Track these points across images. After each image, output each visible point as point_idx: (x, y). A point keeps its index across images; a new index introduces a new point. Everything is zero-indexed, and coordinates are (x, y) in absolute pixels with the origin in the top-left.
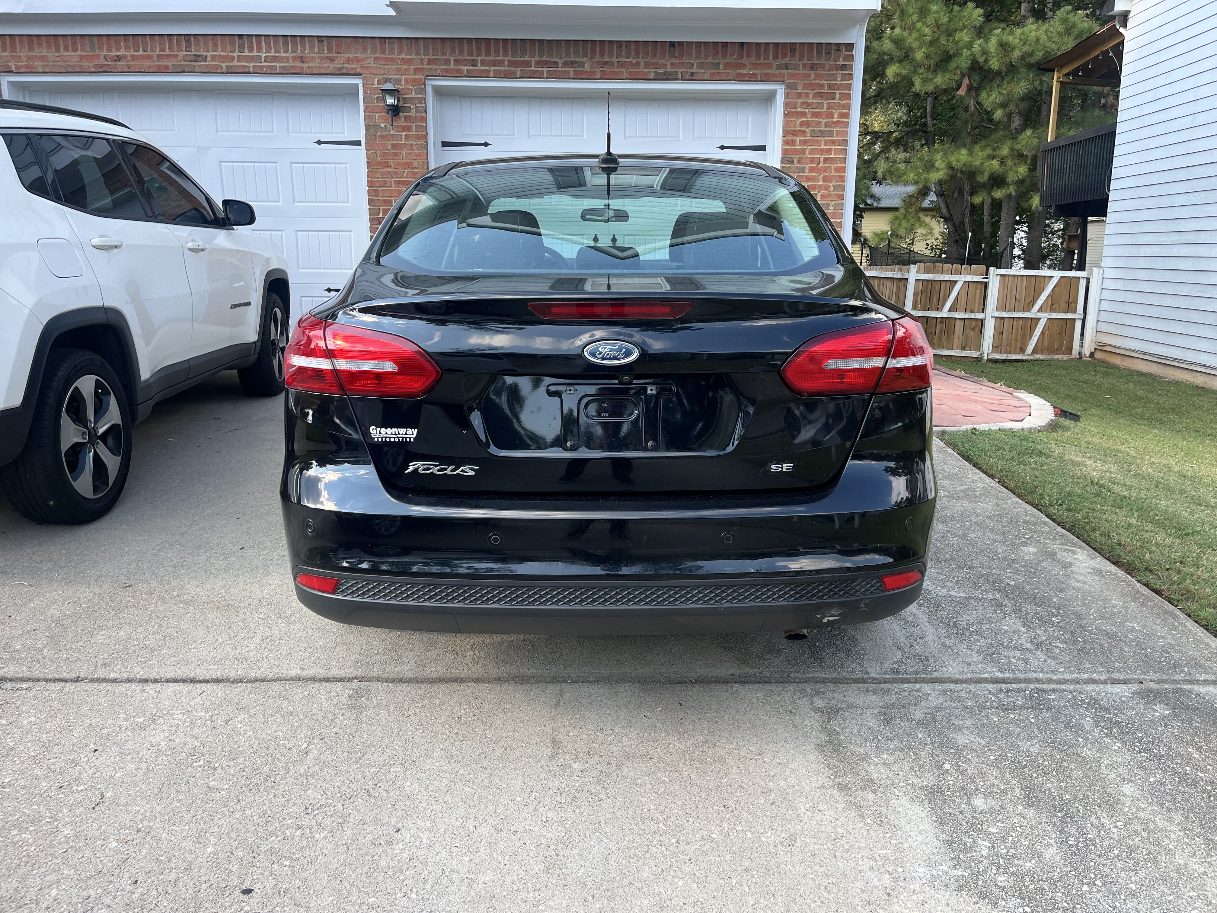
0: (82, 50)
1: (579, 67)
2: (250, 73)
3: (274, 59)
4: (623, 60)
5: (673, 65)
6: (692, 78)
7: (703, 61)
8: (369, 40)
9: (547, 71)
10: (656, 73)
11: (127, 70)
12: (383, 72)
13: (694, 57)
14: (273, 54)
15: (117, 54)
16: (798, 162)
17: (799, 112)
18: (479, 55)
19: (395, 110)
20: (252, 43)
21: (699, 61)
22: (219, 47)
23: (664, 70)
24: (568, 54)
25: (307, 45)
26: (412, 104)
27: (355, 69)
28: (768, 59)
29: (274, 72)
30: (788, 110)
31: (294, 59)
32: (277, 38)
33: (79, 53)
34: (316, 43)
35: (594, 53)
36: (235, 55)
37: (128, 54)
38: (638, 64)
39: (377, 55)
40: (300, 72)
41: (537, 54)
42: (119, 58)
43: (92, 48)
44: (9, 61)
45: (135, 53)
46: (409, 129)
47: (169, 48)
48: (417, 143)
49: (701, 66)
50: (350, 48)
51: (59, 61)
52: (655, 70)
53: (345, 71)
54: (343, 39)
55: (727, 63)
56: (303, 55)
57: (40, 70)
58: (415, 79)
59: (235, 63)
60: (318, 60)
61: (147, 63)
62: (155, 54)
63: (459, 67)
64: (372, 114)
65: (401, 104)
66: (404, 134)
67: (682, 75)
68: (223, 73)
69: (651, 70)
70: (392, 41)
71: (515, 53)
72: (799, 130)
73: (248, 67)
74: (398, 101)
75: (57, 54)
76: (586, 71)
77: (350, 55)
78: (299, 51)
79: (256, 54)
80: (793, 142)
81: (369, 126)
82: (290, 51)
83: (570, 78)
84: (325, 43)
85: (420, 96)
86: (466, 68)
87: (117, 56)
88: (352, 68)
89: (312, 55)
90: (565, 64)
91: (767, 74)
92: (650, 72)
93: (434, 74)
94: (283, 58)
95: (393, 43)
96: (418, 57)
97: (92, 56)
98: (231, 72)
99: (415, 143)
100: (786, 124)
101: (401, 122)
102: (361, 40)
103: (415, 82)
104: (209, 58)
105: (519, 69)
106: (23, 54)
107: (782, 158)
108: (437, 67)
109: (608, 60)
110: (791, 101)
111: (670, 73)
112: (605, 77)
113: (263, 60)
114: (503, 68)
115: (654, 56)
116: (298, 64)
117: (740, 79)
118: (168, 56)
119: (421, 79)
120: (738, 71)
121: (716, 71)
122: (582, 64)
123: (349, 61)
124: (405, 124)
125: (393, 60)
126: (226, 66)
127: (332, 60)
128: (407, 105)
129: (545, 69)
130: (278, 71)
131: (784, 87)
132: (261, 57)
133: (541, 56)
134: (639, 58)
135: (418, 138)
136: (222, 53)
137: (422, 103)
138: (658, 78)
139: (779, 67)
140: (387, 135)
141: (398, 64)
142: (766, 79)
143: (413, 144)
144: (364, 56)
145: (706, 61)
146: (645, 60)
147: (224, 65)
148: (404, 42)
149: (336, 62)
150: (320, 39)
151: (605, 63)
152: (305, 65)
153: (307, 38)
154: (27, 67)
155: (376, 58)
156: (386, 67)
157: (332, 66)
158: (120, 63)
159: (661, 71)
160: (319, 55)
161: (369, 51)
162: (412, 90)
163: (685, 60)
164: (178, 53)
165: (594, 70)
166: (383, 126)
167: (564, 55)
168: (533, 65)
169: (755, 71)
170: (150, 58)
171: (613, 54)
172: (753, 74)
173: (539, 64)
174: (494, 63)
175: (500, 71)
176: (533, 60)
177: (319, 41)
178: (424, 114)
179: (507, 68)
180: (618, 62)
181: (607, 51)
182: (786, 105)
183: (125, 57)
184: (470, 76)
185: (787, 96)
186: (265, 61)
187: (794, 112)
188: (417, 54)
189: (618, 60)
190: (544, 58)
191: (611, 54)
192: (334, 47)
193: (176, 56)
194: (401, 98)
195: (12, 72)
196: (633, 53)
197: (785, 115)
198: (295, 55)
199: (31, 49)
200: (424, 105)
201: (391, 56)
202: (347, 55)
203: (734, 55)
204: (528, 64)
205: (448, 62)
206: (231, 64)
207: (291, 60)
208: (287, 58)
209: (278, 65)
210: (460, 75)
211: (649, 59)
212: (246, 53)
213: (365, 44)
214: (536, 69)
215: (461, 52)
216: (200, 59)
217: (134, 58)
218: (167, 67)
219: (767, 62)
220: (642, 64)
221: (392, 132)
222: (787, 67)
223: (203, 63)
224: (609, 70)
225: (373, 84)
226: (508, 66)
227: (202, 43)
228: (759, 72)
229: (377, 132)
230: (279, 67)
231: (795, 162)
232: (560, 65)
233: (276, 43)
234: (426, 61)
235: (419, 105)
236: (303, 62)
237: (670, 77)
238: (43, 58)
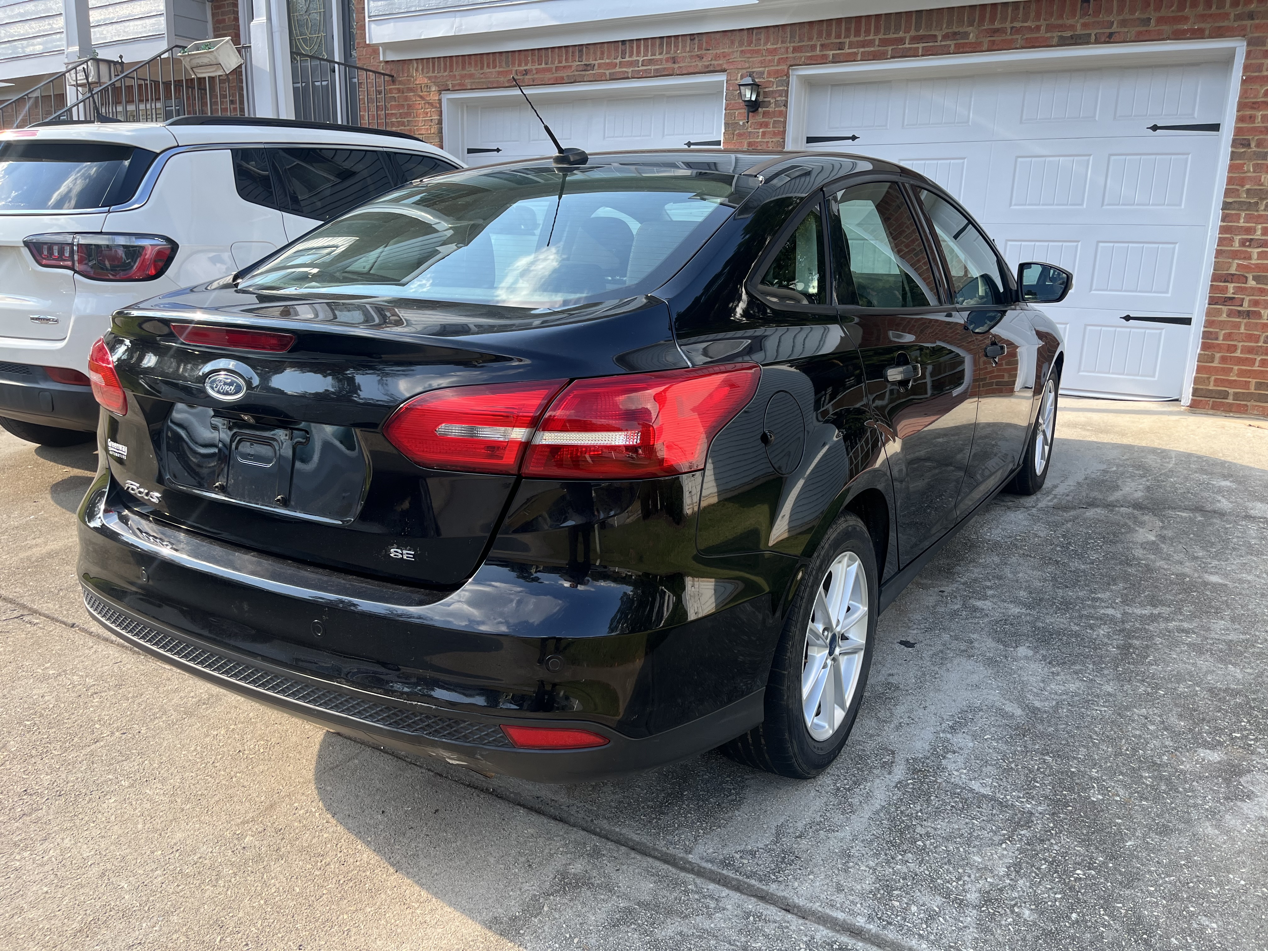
0: (500, 66)
1: (962, 38)
2: (628, 78)
3: (650, 62)
4: (1017, 24)
5: (1085, 25)
6: (1110, 39)
7: (1128, 17)
8: (737, 33)
9: (923, 47)
10: (1061, 37)
11: (532, 83)
12: (747, 65)
13: (1115, 12)
14: (649, 58)
15: (525, 68)
16: (1258, 145)
17: (1264, 77)
18: (847, 36)
19: (753, 107)
20: (632, 47)
21: (1121, 18)
22: (605, 55)
23: (1072, 33)
24: (950, 24)
25: (680, 44)
26: (772, 98)
27: (721, 65)
28: (1224, 7)
29: (650, 75)
30: (1248, 74)
31: (667, 60)
32: (653, 40)
33: (497, 69)
34: (689, 41)
35: (982, 19)
36: (618, 61)
37: (534, 67)
38: (1038, 28)
39: (743, 48)
40: (671, 73)
41: (913, 28)
42: (526, 72)
43: (507, 65)
44: (447, 81)
45: (539, 67)
46: (766, 125)
47: (566, 59)
48: (773, 140)
49: (1124, 23)
50: (718, 44)
51: (482, 78)
52: (1059, 34)
53: (711, 68)
54: (712, 35)
55: (1161, 17)
56: (676, 55)
57: (469, 87)
58: (778, 70)
59: (618, 69)
60: (688, 60)
61: (548, 75)
62: (554, 66)
63: (825, 53)
64: (732, 111)
65: (761, 99)
66: (761, 130)
67: (1096, 38)
68: (606, 80)
69: (1055, 34)
70: (760, 30)
71: (887, 29)
72: (1262, 102)
73: (627, 72)
74: (758, 96)
75: (482, 72)
76: (970, 43)
77: (718, 51)
78: (672, 52)
79: (635, 58)
80: (1252, 118)
81: (728, 124)
82: (665, 52)
83: (950, 54)
84: (696, 41)
85: (781, 88)
86: (831, 53)
87: (525, 70)
88: (718, 65)
89: (684, 54)
90: (946, 37)
91: (1220, 28)
92: (1054, 37)
93: (798, 63)
94: (657, 60)
95: (761, 33)
96: (783, 45)
97: (507, 72)
98: (614, 78)
99: (771, 140)
100: (1244, 94)
101: (759, 118)
102: (730, 34)
103: (777, 74)
104: (596, 67)
105: (890, 48)
106: (457, 72)
107: (1234, 141)
108: (802, 54)
109: (1000, 26)
110: (1253, 61)
111: (1080, 36)
112: (994, 48)
113: (640, 65)
114: (872, 49)
115: (1061, 17)
116: (670, 65)
117: (1178, 36)
118: (564, 67)
119: (783, 70)
120: (1175, 27)
121: (1145, 29)
122: (966, 35)
123: (717, 57)
124: (764, 120)
125: (758, 52)
126: (610, 73)
127: (701, 57)
128: (766, 100)
129: (921, 45)
130: (652, 75)
131: (1245, 44)
132: (638, 61)
133: (917, 30)
134: (1040, 20)
135: (775, 134)
136: (607, 61)
137: (782, 96)
138: (1063, 42)
139: (1239, 17)
140: (744, 133)
141: (762, 56)
142: (1218, 33)
143: (768, 142)
144: (731, 50)
145: (1132, 17)
146: (1047, 22)
147: (607, 72)
148: (772, 30)
149: (704, 59)
150: (692, 38)
151: (996, 31)
152: (676, 66)
153: (680, 38)
154: (460, 85)
155: (742, 51)
156: (751, 60)
157: (700, 64)
158: (527, 77)
159: (1068, 34)
160: (690, 54)
161: (737, 44)
162: (773, 82)
163: (1103, 17)
164: (572, 64)
165: (980, 40)
166: (741, 123)
167: (944, 26)
168: (907, 43)
169: (1202, 25)
170: (549, 70)
171: (1006, 19)
172: (1198, 29)
173: (914, 39)
174: (864, 44)
175: (869, 53)
176: (908, 36)
177: (691, 40)
178: (783, 108)
179: (876, 48)
180: (1012, 28)
181: (999, 16)
182: (1246, 68)
183: (531, 70)
184: (836, 61)
185: (1249, 54)
186: (642, 65)
187: (1257, 77)
188: (783, 42)
189: (1012, 25)
190: (921, 32)
191: (1004, 19)
192: (704, 44)
193: (570, 67)
194: (761, 91)
195: (449, 90)
196: (1032, 15)
197: (1244, 82)
198: (669, 56)
199: (463, 68)
200: (784, 98)
201: (756, 48)
202: (715, 52)
203: (1172, 6)
204: (902, 41)
205: (813, 48)
206: (613, 71)
207: (664, 62)
208: (661, 60)
209: (653, 68)
210: (825, 61)
211: (1053, 21)
212: (627, 59)
213: (732, 38)
214: (910, 46)
215: (829, 35)
216: (589, 68)
217: (538, 71)
218: (562, 78)
219: (1222, 11)
220: (1043, 28)
221: (750, 130)
222: (1251, 16)
223: (591, 72)
224: (1000, 38)
225: (736, 80)
226: (879, 46)
227: (592, 51)
228: (1208, 26)
229: (735, 131)
230: (654, 70)
231: (1253, 145)
232: (940, 38)
233: (653, 45)
234: (792, 49)
235: (778, 99)
236: (674, 63)
237: (1078, 41)
238: (471, 76)
